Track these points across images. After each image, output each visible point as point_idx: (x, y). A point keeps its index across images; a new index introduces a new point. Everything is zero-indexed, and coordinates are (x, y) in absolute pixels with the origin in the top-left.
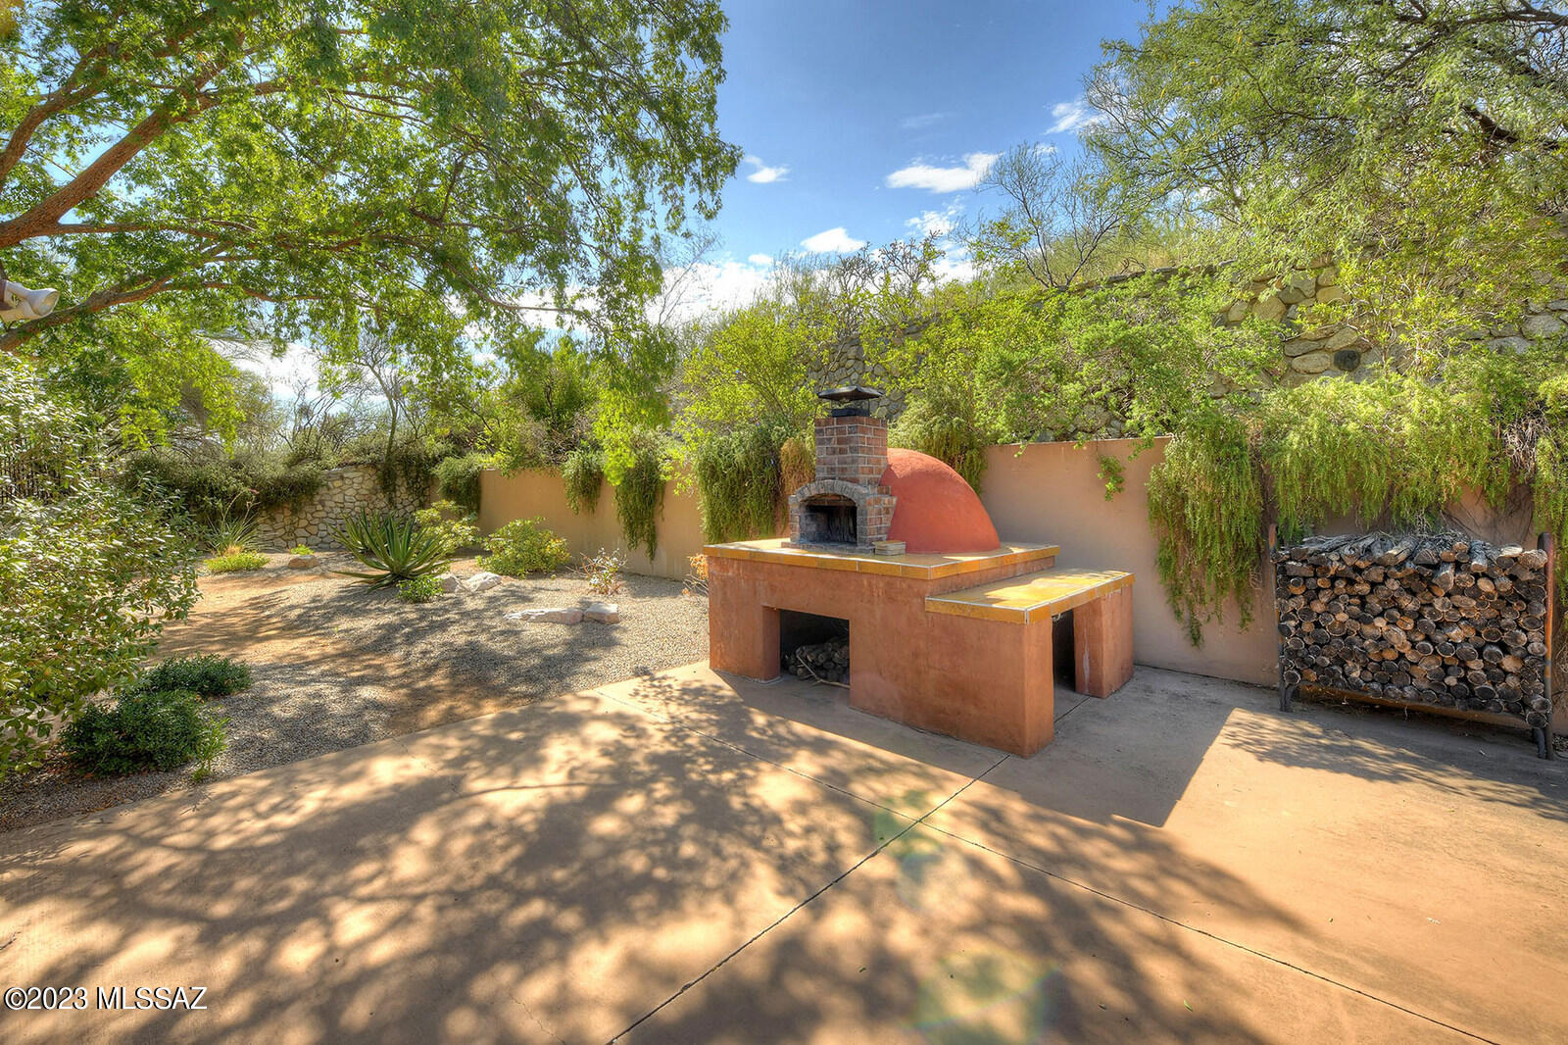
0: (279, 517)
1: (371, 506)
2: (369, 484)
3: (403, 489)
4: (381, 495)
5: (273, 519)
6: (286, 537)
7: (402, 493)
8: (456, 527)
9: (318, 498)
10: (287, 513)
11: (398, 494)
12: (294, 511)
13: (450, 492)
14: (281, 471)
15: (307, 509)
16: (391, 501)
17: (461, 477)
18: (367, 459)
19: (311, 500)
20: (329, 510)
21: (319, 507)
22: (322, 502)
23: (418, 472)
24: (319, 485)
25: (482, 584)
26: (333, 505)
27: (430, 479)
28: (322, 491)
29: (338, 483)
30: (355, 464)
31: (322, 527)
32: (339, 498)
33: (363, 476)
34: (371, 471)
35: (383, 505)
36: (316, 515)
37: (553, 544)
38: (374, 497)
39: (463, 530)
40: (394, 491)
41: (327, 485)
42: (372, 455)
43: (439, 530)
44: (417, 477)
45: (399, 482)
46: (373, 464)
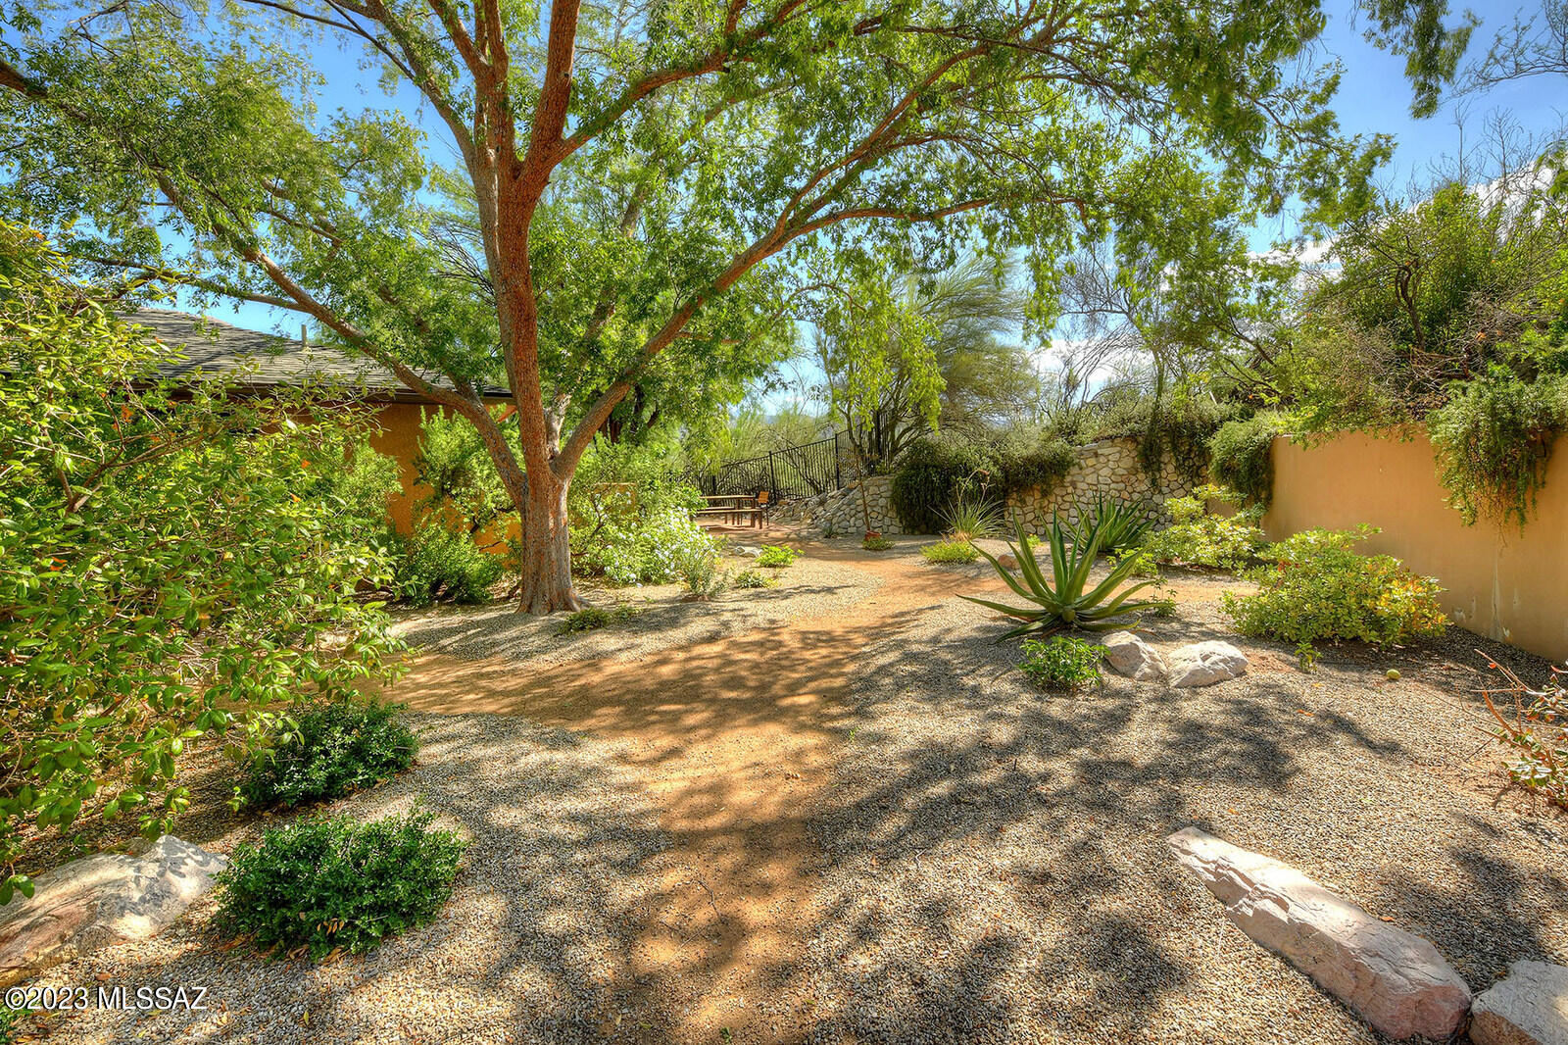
0: (1029, 500)
1: (1130, 489)
2: (1127, 463)
3: (1170, 468)
4: (1141, 476)
5: (1023, 501)
6: (1035, 522)
7: (1169, 471)
8: (1223, 526)
9: (1068, 479)
10: (1037, 495)
11: (1164, 474)
12: (1045, 494)
13: (1226, 472)
14: (1033, 448)
15: (1057, 491)
16: (1154, 482)
17: (1240, 450)
18: (1125, 430)
19: (1062, 481)
20: (1079, 492)
21: (1070, 490)
22: (1073, 484)
23: (1191, 446)
24: (1071, 464)
25: (1193, 673)
26: (1085, 486)
27: (1205, 454)
28: (1074, 470)
29: (1092, 461)
30: (1111, 438)
31: (1073, 512)
32: (1091, 479)
33: (1120, 452)
34: (1130, 446)
35: (1144, 488)
36: (1066, 498)
37: (1398, 592)
38: (1133, 478)
39: (1235, 531)
40: (1159, 470)
41: (1079, 464)
42: (1130, 425)
43: (1196, 529)
44: (1190, 451)
45: (1165, 458)
46: (1132, 437)
